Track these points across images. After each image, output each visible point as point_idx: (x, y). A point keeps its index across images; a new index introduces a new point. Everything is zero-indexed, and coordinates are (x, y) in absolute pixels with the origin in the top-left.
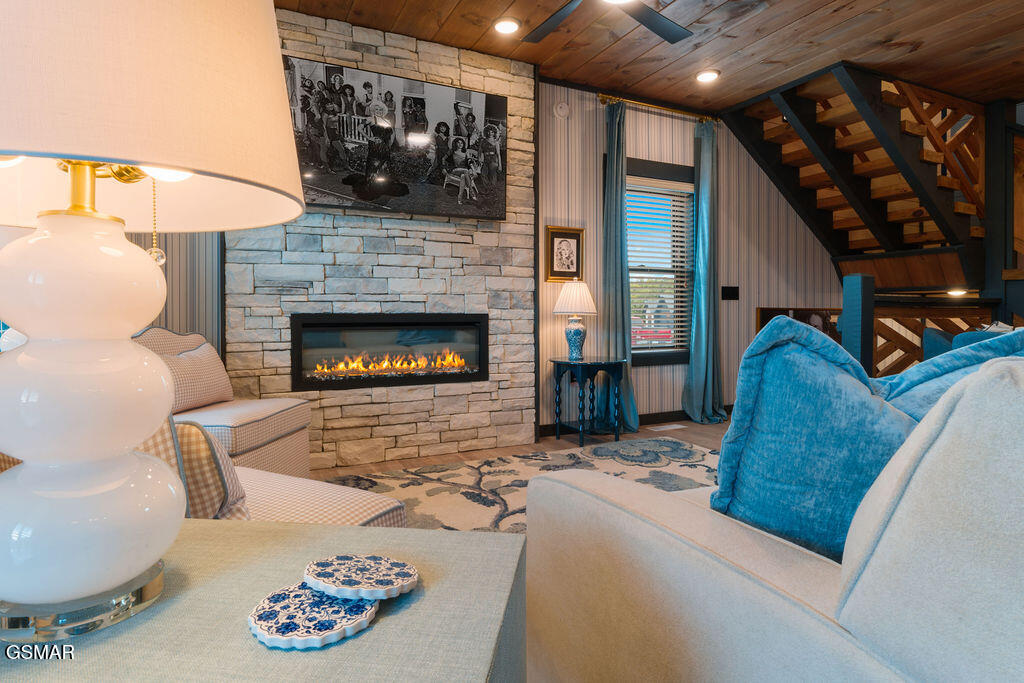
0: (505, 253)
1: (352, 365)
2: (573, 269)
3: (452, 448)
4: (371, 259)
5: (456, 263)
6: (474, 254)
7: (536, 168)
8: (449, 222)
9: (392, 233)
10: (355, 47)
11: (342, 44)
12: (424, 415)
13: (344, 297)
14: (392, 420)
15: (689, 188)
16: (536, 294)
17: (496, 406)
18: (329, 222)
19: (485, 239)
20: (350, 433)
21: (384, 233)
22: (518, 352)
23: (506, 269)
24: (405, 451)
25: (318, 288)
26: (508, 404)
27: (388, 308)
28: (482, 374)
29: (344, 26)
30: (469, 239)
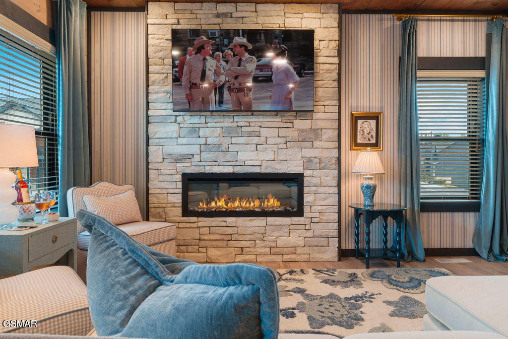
0: (316, 133)
1: (219, 204)
2: (373, 141)
3: (278, 258)
4: (227, 140)
5: (282, 140)
6: (293, 134)
7: (339, 74)
8: (277, 115)
9: (240, 124)
10: (218, 16)
11: (211, 16)
12: (260, 236)
13: (211, 163)
14: (240, 238)
15: (481, 74)
16: (339, 159)
17: (310, 234)
18: (203, 120)
19: (302, 124)
20: (214, 243)
21: (235, 124)
22: (326, 199)
23: (316, 144)
24: (247, 257)
25: (197, 158)
26: (317, 233)
27: (237, 170)
28: (300, 213)
29: (212, 5)
30: (290, 125)
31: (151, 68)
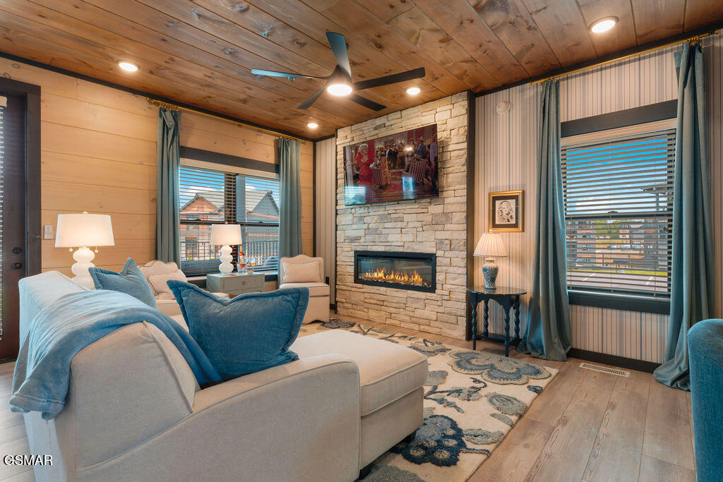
0: (447, 216)
1: (380, 275)
2: (512, 222)
3: (416, 327)
4: (381, 225)
5: (419, 224)
6: (428, 218)
8: (415, 202)
9: (390, 212)
10: (376, 128)
11: (371, 130)
12: (403, 306)
13: (370, 244)
14: (388, 304)
15: (674, 122)
17: (441, 310)
19: (435, 209)
20: (373, 306)
21: (386, 213)
22: (455, 279)
23: (448, 226)
24: (393, 322)
25: (362, 240)
26: (448, 310)
27: (388, 249)
28: (432, 289)
29: (372, 121)
30: (425, 210)
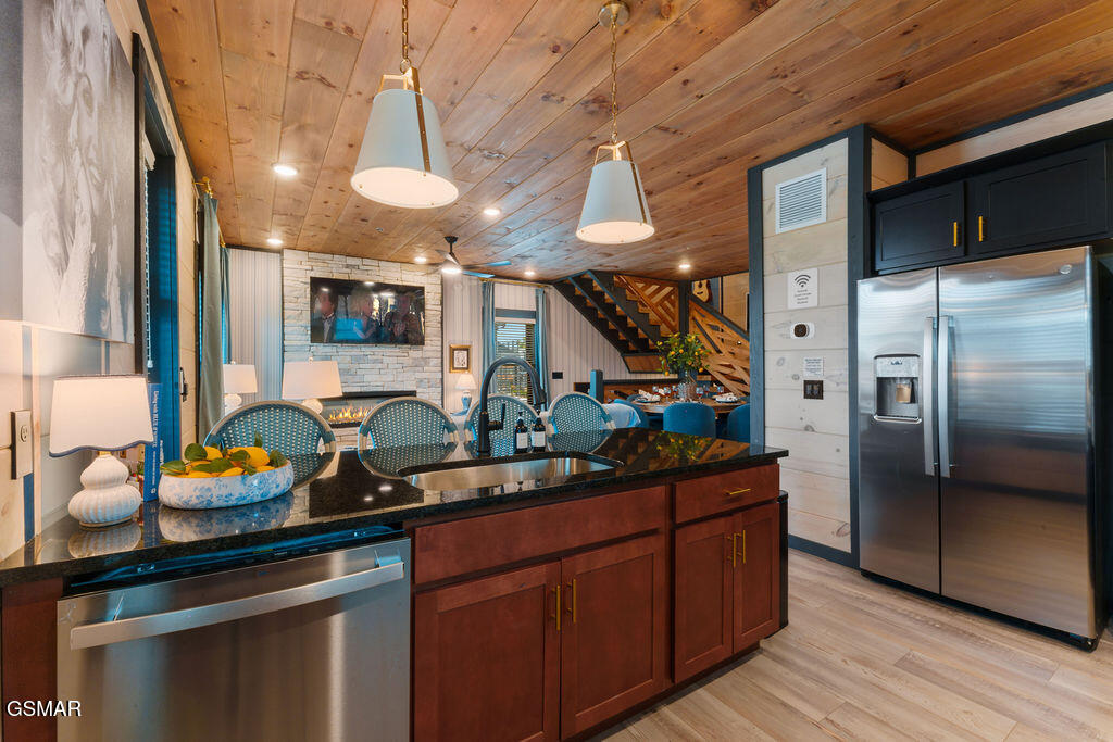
0: (426, 360)
1: (346, 415)
2: (465, 366)
4: (356, 366)
5: (401, 366)
6: (408, 361)
7: (442, 318)
9: (366, 353)
10: (347, 266)
11: (341, 266)
15: (533, 321)
16: (442, 379)
18: (334, 349)
19: (414, 354)
23: (426, 368)
29: (343, 258)
30: (406, 354)
31: (286, 305)
